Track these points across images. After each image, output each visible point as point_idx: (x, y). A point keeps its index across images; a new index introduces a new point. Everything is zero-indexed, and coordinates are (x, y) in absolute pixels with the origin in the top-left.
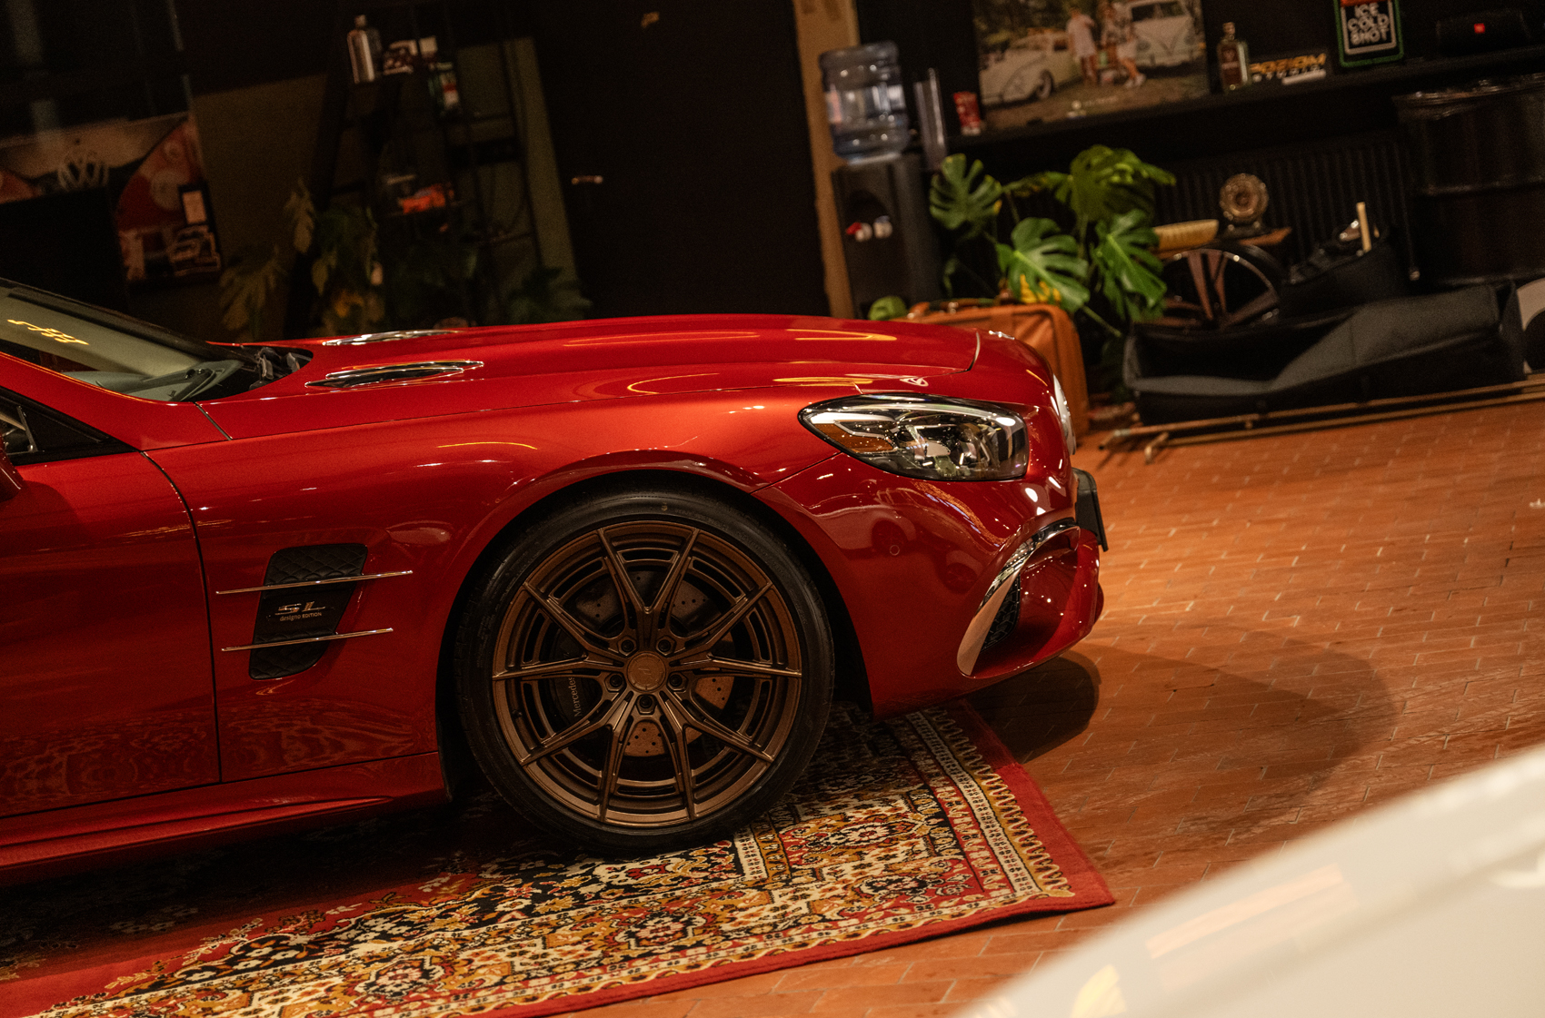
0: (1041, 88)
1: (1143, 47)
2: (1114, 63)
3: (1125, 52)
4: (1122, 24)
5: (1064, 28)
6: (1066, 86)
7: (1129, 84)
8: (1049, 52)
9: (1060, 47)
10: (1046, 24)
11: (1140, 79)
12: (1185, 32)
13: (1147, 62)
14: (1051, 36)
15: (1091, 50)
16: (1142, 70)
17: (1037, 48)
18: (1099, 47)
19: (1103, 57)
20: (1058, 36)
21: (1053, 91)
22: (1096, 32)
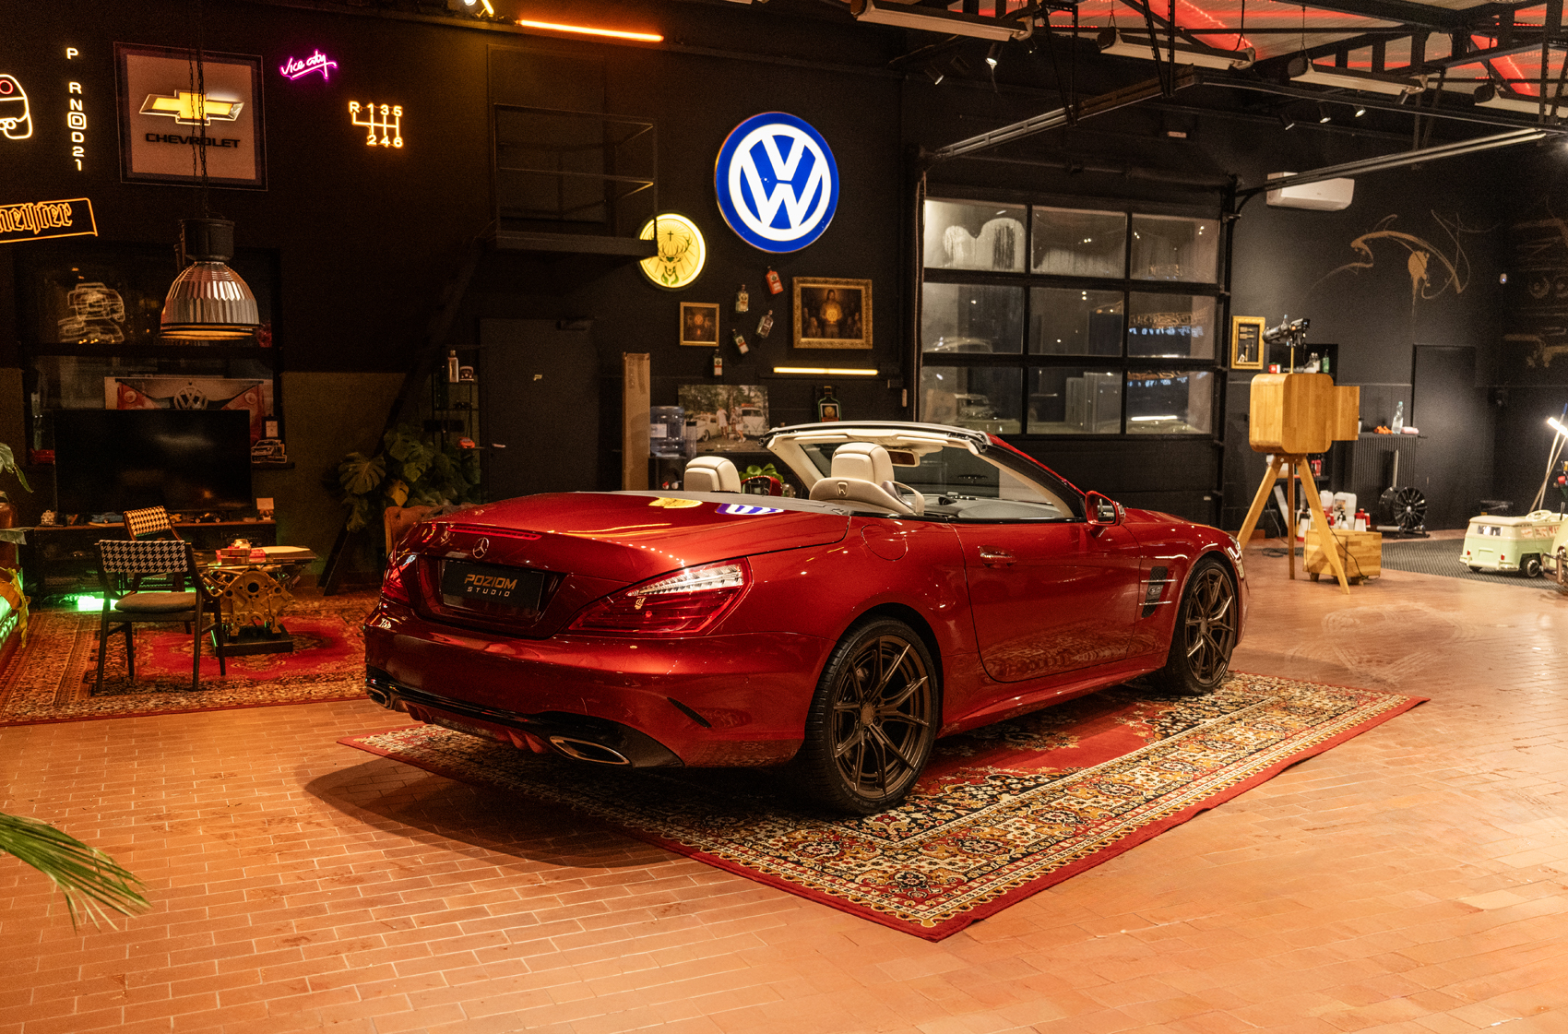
0: (705, 436)
1: (746, 427)
2: (734, 431)
3: (739, 427)
4: (739, 416)
5: (715, 414)
6: (714, 437)
7: (740, 441)
8: (709, 422)
9: (713, 421)
10: (708, 410)
11: (744, 439)
12: (762, 424)
13: (747, 433)
14: (710, 416)
15: (725, 424)
16: (745, 436)
17: (704, 420)
18: (729, 424)
19: (730, 428)
20: (713, 416)
21: (709, 438)
22: (728, 418)
